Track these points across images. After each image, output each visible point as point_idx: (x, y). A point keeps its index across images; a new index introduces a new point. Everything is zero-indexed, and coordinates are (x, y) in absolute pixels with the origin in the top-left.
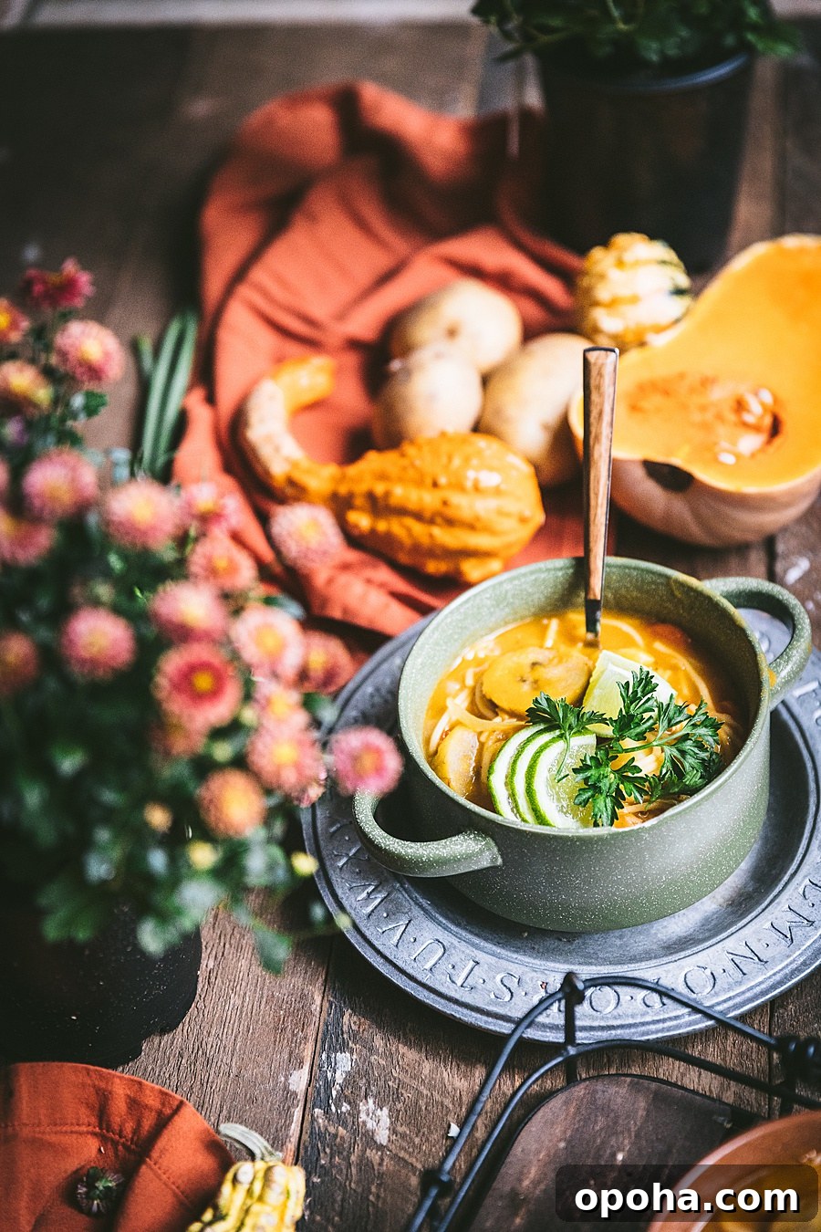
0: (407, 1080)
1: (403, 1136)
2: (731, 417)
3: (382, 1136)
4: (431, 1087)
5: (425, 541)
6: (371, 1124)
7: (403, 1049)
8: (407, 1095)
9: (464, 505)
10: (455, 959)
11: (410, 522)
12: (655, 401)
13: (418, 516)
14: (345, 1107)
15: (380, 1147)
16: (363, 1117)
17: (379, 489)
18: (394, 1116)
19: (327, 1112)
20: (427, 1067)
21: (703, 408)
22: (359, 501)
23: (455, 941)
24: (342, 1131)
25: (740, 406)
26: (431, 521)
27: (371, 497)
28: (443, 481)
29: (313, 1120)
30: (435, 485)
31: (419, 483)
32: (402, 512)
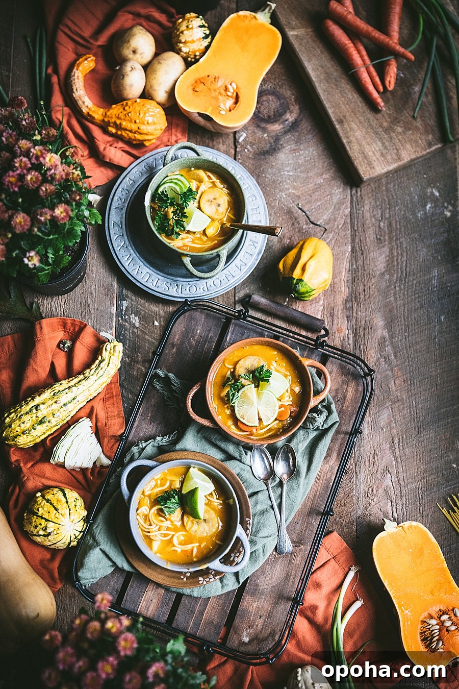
0: (142, 308)
1: (142, 324)
2: (224, 93)
3: (137, 325)
4: (148, 311)
5: (133, 138)
6: (134, 322)
7: (140, 300)
8: (143, 313)
9: (144, 128)
10: (153, 278)
11: (128, 132)
12: (200, 87)
13: (131, 131)
14: (127, 317)
15: (137, 328)
16: (132, 319)
17: (118, 122)
18: (140, 319)
19: (122, 318)
20: (147, 304)
21: (215, 90)
22: (112, 124)
23: (152, 273)
24: (126, 324)
25: (226, 89)
26: (135, 133)
27: (115, 123)
28: (138, 121)
29: (119, 321)
30: (135, 122)
31: (131, 121)
32: (126, 130)
